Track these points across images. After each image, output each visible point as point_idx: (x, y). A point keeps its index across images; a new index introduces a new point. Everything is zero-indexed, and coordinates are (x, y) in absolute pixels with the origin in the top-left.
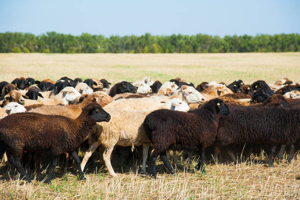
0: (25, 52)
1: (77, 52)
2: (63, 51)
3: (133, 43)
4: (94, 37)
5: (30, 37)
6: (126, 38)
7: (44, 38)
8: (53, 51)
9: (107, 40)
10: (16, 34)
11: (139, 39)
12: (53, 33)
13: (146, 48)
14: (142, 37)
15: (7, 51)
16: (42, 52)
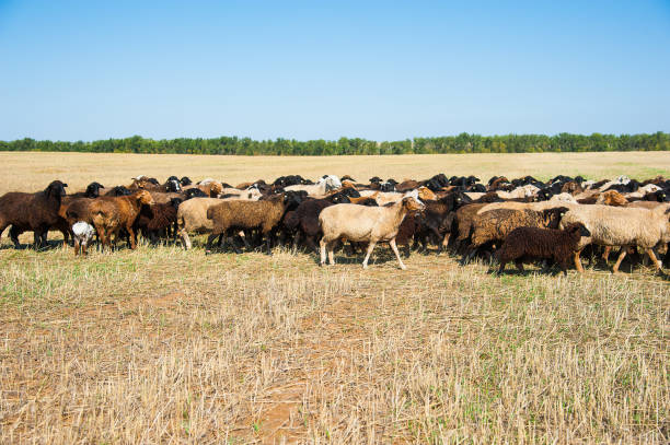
0: (538, 151)
1: (587, 150)
2: (573, 150)
3: (644, 142)
4: (604, 137)
5: (543, 138)
6: (636, 137)
7: (557, 139)
8: (564, 150)
9: (617, 140)
10: (532, 136)
11: (650, 137)
12: (565, 134)
13: (657, 146)
14: (654, 135)
15: (523, 151)
16: (554, 151)
